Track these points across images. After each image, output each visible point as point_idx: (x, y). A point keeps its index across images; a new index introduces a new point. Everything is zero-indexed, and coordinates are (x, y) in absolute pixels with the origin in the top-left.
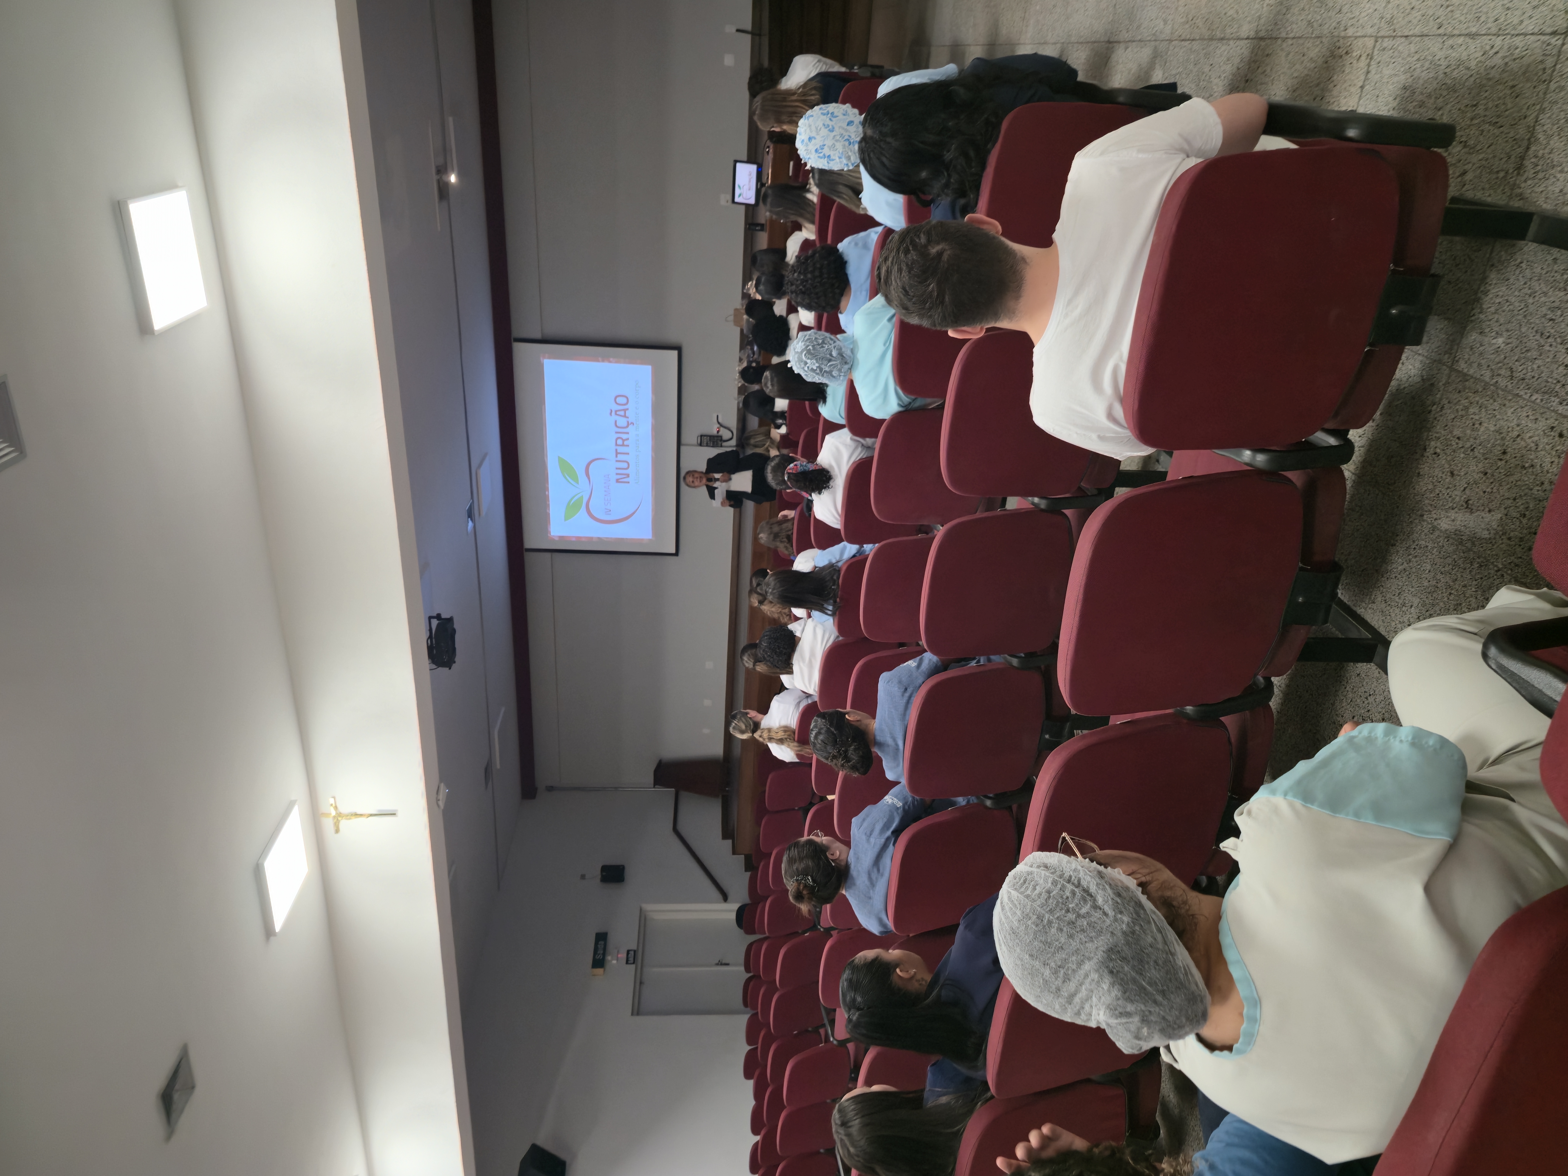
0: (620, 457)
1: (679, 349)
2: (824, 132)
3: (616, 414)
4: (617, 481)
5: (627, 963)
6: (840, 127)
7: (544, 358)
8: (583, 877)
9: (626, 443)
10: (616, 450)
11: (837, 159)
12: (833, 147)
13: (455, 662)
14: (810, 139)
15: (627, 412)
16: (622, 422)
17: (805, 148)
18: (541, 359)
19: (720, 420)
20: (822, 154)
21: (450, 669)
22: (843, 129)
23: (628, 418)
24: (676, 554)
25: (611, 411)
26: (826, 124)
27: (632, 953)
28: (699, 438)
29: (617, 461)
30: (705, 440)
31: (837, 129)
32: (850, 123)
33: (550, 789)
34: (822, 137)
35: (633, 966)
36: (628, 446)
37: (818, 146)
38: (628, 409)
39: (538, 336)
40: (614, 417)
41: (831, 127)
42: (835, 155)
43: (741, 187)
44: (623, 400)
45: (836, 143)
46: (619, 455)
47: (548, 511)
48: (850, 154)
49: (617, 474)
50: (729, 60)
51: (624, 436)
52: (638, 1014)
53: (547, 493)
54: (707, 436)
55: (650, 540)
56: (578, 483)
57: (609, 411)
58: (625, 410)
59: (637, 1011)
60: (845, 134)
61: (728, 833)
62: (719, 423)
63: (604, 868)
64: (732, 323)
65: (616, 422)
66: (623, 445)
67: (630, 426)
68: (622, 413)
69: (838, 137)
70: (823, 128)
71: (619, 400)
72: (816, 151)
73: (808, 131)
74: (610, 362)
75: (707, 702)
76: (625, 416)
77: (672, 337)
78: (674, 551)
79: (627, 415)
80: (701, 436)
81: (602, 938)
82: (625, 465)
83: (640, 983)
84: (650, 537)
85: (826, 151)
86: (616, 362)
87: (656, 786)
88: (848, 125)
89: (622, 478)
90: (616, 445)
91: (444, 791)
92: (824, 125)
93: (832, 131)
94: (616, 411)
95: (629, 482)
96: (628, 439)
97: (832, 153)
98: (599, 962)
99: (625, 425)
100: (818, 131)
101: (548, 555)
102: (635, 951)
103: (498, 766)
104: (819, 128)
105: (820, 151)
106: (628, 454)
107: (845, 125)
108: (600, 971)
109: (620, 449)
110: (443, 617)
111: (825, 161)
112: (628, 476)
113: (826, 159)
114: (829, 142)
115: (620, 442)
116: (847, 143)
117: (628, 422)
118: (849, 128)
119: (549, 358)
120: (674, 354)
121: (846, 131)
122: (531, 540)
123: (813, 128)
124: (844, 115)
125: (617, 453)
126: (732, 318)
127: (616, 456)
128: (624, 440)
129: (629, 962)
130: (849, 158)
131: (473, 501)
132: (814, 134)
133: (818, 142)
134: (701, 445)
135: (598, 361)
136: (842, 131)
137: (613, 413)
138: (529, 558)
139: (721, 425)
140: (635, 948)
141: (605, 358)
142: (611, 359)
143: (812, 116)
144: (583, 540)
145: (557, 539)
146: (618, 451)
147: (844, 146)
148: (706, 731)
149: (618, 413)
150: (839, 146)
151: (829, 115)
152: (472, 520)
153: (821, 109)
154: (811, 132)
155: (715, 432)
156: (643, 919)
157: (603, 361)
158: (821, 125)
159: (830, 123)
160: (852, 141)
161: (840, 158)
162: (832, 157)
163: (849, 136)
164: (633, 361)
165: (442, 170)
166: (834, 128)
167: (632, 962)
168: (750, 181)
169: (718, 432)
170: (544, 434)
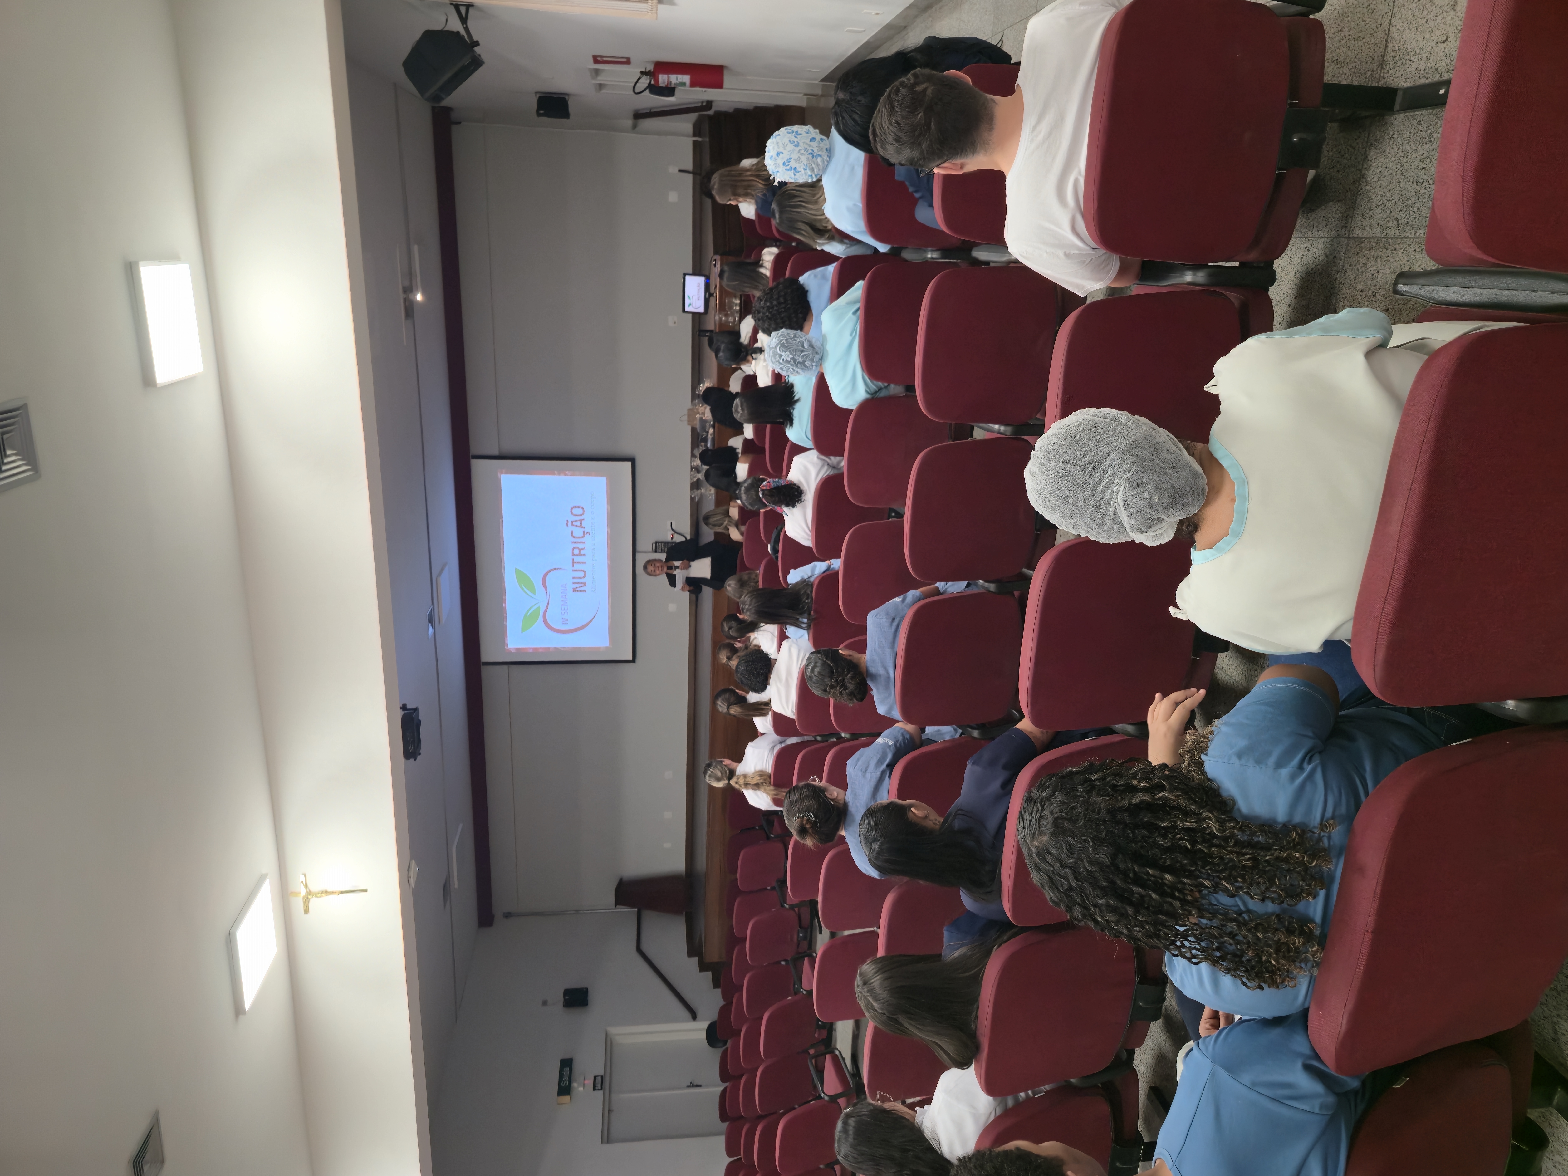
0: (577, 567)
1: (632, 460)
2: (790, 147)
3: (572, 525)
4: (574, 590)
5: (594, 1089)
6: (804, 143)
7: (502, 473)
8: (545, 1003)
9: (582, 552)
10: (573, 560)
11: (803, 170)
12: (798, 160)
13: (420, 754)
14: (778, 154)
15: (583, 522)
16: (578, 532)
17: (774, 162)
18: (499, 474)
19: (673, 527)
20: (789, 166)
21: (415, 760)
22: (807, 144)
23: (584, 528)
24: (633, 661)
25: (568, 521)
26: (791, 140)
27: (599, 1079)
28: (654, 545)
29: (573, 570)
30: (660, 546)
31: (801, 144)
32: (813, 139)
33: (507, 915)
34: (789, 151)
35: (601, 1092)
36: (584, 555)
37: (785, 160)
38: (584, 520)
39: (496, 452)
40: (571, 528)
41: (796, 143)
42: (800, 167)
43: (691, 297)
44: (580, 511)
45: (801, 157)
46: (575, 565)
47: (505, 623)
48: (813, 166)
49: (573, 583)
50: (673, 197)
51: (580, 546)
52: (608, 1142)
53: (504, 605)
54: (662, 543)
55: (607, 648)
56: (535, 595)
57: (566, 522)
58: (581, 521)
59: (607, 1138)
60: (808, 148)
61: (694, 949)
62: (673, 530)
63: (567, 992)
64: (686, 423)
65: (572, 532)
66: (580, 554)
67: (587, 536)
68: (578, 524)
69: (803, 151)
70: (789, 143)
71: (575, 511)
72: (784, 164)
73: (776, 148)
74: (566, 475)
75: (668, 815)
76: (581, 526)
77: (626, 449)
78: (631, 658)
79: (583, 525)
80: (656, 543)
81: (567, 1064)
82: (582, 574)
83: (608, 1111)
84: (607, 645)
85: (793, 164)
86: (571, 475)
87: (618, 907)
88: (811, 141)
89: (579, 587)
90: (573, 554)
91: (415, 869)
92: (790, 141)
93: (797, 146)
94: (572, 522)
95: (585, 591)
96: (584, 549)
97: (797, 165)
98: (564, 1090)
99: (582, 534)
100: (785, 146)
101: (506, 667)
102: (602, 1077)
103: (456, 886)
104: (785, 145)
105: (787, 164)
106: (584, 563)
107: (808, 141)
108: (566, 1098)
109: (577, 559)
110: (408, 707)
111: (791, 173)
112: (585, 584)
113: (792, 171)
114: (795, 156)
115: (576, 552)
116: (810, 156)
117: (584, 532)
118: (812, 143)
119: (507, 473)
120: (629, 464)
121: (810, 146)
122: (488, 654)
123: (780, 144)
124: (807, 133)
125: (574, 563)
126: (686, 418)
127: (573, 566)
128: (580, 550)
129: (596, 1088)
130: (812, 170)
131: (433, 607)
132: (781, 150)
133: (785, 156)
134: (655, 551)
135: (554, 474)
136: (806, 146)
137: (570, 524)
138: (486, 671)
139: (675, 532)
140: (602, 1073)
141: (561, 472)
142: (567, 472)
143: (779, 135)
144: (540, 650)
145: (513, 651)
146: (575, 561)
147: (808, 159)
148: (667, 845)
149: (574, 523)
150: (804, 159)
151: (794, 133)
152: (432, 625)
153: (786, 129)
154: (778, 148)
155: (669, 539)
156: (609, 1045)
157: (559, 474)
158: (787, 142)
159: (796, 140)
160: (815, 154)
161: (805, 169)
162: (798, 169)
163: (813, 150)
164: (588, 473)
165: (408, 290)
166: (798, 143)
167: (600, 1088)
168: (699, 292)
169: (672, 538)
170: (502, 547)
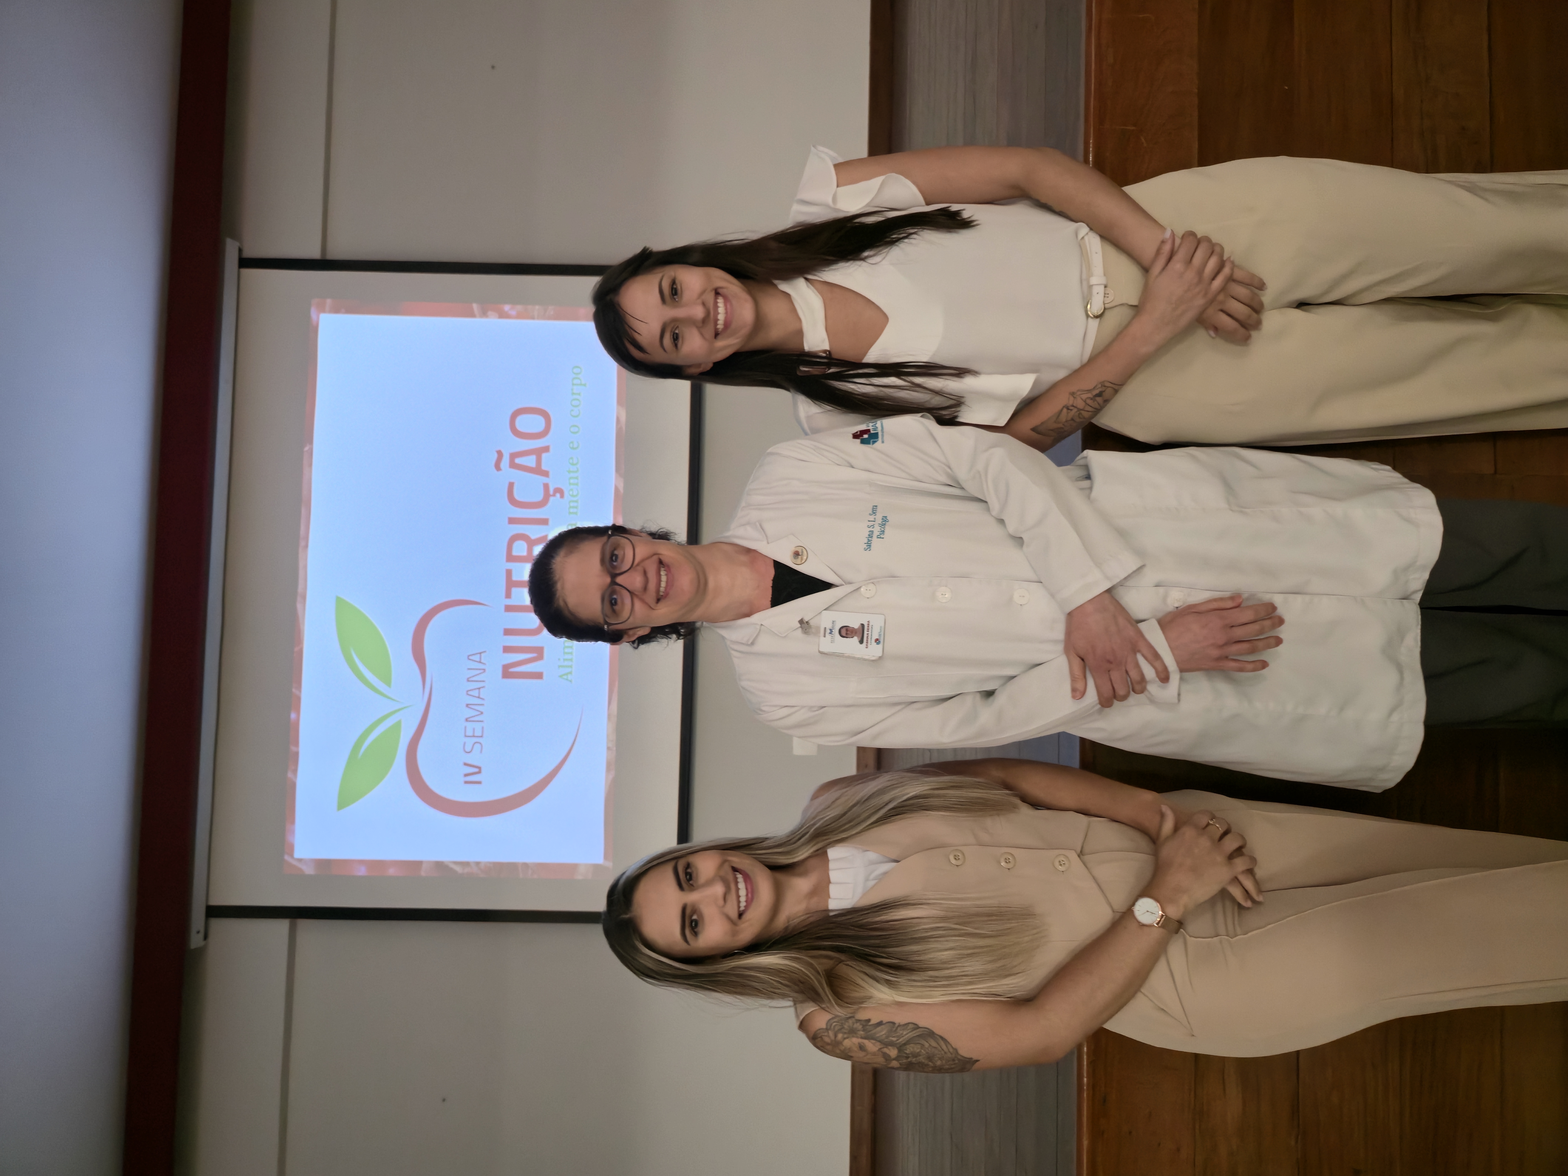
3: (513, 465)
4: (507, 672)
7: (322, 309)
10: (509, 573)
15: (544, 457)
16: (529, 487)
18: (313, 308)
23: (546, 474)
25: (500, 454)
38: (546, 449)
39: (313, 252)
40: (508, 474)
44: (535, 422)
47: (290, 775)
49: (507, 649)
53: (293, 716)
55: (596, 867)
57: (496, 456)
58: (539, 452)
65: (511, 486)
67: (553, 501)
68: (530, 461)
71: (525, 424)
74: (503, 315)
76: (538, 470)
79: (544, 466)
84: (599, 859)
86: (519, 316)
89: (523, 664)
90: (510, 558)
94: (513, 456)
95: (540, 675)
99: (539, 497)
101: (282, 925)
117: (546, 487)
119: (336, 310)
127: (508, 595)
135: (470, 313)
137: (505, 462)
138: (219, 936)
141: (491, 307)
142: (507, 308)
144: (392, 872)
145: (309, 870)
146: (515, 578)
149: (518, 461)
157: (484, 314)
